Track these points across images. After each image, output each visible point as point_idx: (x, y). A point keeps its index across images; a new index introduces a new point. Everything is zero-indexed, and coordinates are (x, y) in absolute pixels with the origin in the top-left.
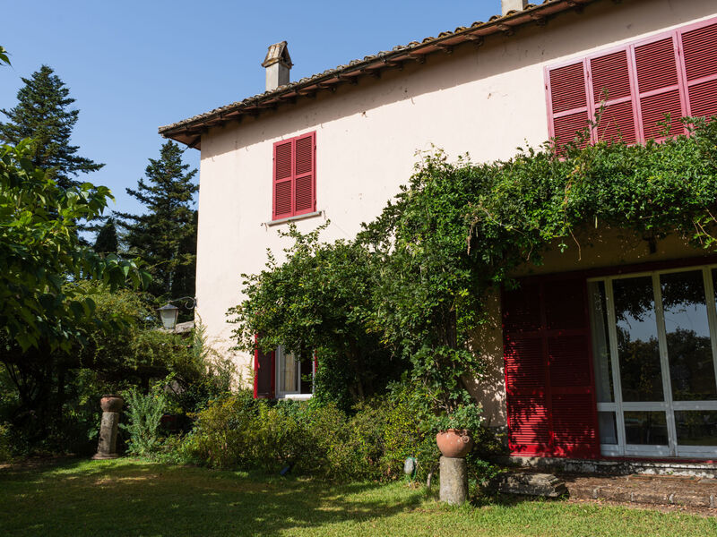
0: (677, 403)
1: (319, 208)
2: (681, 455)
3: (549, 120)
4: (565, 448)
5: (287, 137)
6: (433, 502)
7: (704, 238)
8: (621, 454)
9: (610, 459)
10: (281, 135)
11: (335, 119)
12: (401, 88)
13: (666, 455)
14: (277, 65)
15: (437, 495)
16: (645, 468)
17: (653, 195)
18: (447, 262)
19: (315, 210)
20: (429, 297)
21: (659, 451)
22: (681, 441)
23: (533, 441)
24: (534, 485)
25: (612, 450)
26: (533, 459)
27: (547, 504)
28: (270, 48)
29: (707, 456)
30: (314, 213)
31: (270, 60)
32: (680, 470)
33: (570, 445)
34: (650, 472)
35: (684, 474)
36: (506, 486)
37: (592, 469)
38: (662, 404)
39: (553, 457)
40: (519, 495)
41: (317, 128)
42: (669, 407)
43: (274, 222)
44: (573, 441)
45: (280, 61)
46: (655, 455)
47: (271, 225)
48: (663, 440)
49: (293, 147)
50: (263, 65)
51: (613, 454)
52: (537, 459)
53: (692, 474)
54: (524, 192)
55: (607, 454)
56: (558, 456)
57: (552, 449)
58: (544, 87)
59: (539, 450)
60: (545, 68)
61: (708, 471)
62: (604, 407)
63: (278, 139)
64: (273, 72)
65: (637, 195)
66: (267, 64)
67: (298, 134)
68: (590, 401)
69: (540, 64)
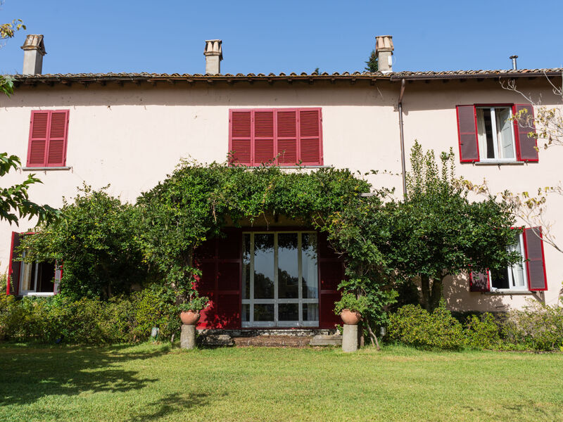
0: (280, 300)
1: (68, 164)
2: (280, 326)
3: (229, 140)
4: (222, 324)
5: (44, 108)
6: (177, 349)
7: (316, 225)
8: (250, 326)
9: (246, 329)
10: (39, 106)
11: (86, 105)
12: (138, 97)
13: (273, 326)
14: (35, 51)
15: (179, 346)
16: (264, 333)
17: (298, 203)
18: (197, 222)
19: (64, 165)
20: (185, 239)
21: (270, 324)
22: (280, 319)
23: (205, 321)
24: (221, 340)
25: (246, 324)
26: (204, 330)
27: (228, 349)
28: (28, 36)
29: (291, 326)
30: (64, 168)
31: (29, 46)
32: (281, 332)
33: (225, 322)
34: (267, 334)
35: (282, 334)
36: (206, 341)
37: (238, 334)
38: (273, 300)
39: (216, 329)
40: (214, 345)
41: (71, 108)
42: (276, 301)
43: (27, 168)
44: (227, 319)
45: (38, 50)
46: (267, 326)
47: (24, 170)
48: (272, 319)
49: (49, 118)
50: (22, 48)
51: (246, 327)
52: (207, 330)
53: (286, 334)
54: (238, 190)
55: (243, 327)
56: (219, 328)
57: (215, 325)
58: (228, 121)
59: (208, 325)
60: (230, 110)
61: (293, 332)
62: (245, 302)
63: (37, 108)
64: (31, 55)
65: (291, 202)
66: (25, 48)
67: (54, 108)
68: (238, 299)
69: (227, 107)
